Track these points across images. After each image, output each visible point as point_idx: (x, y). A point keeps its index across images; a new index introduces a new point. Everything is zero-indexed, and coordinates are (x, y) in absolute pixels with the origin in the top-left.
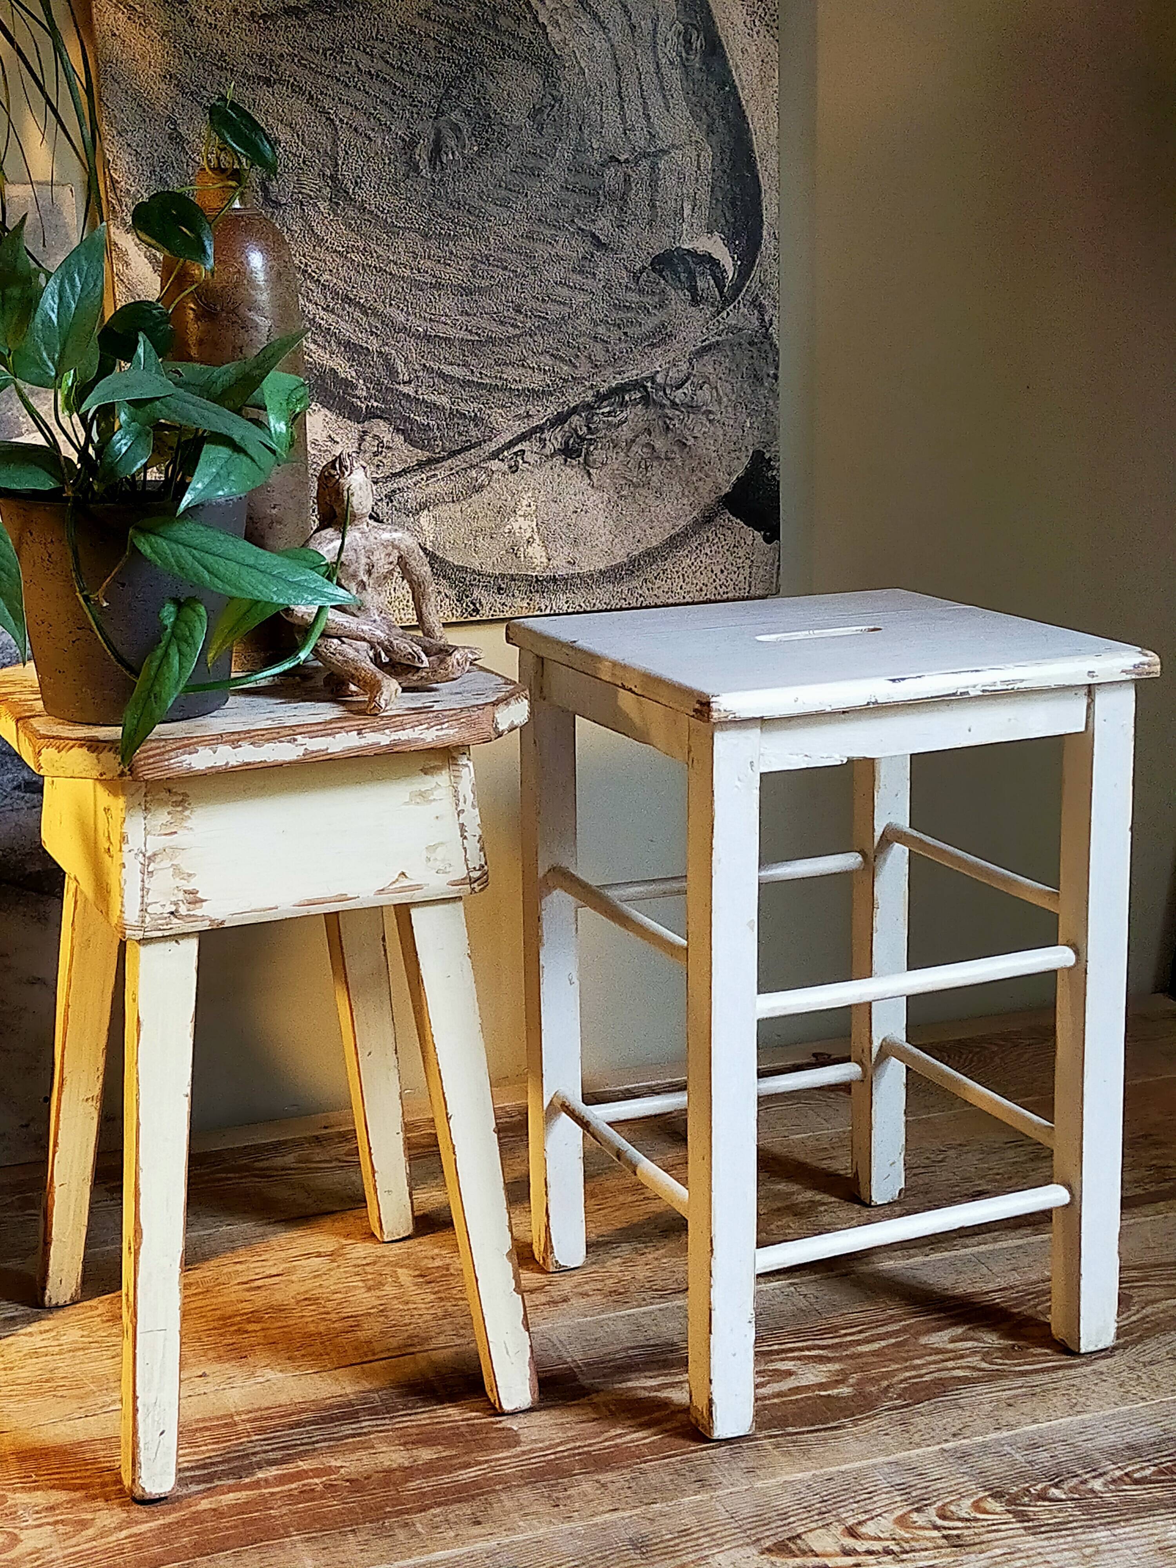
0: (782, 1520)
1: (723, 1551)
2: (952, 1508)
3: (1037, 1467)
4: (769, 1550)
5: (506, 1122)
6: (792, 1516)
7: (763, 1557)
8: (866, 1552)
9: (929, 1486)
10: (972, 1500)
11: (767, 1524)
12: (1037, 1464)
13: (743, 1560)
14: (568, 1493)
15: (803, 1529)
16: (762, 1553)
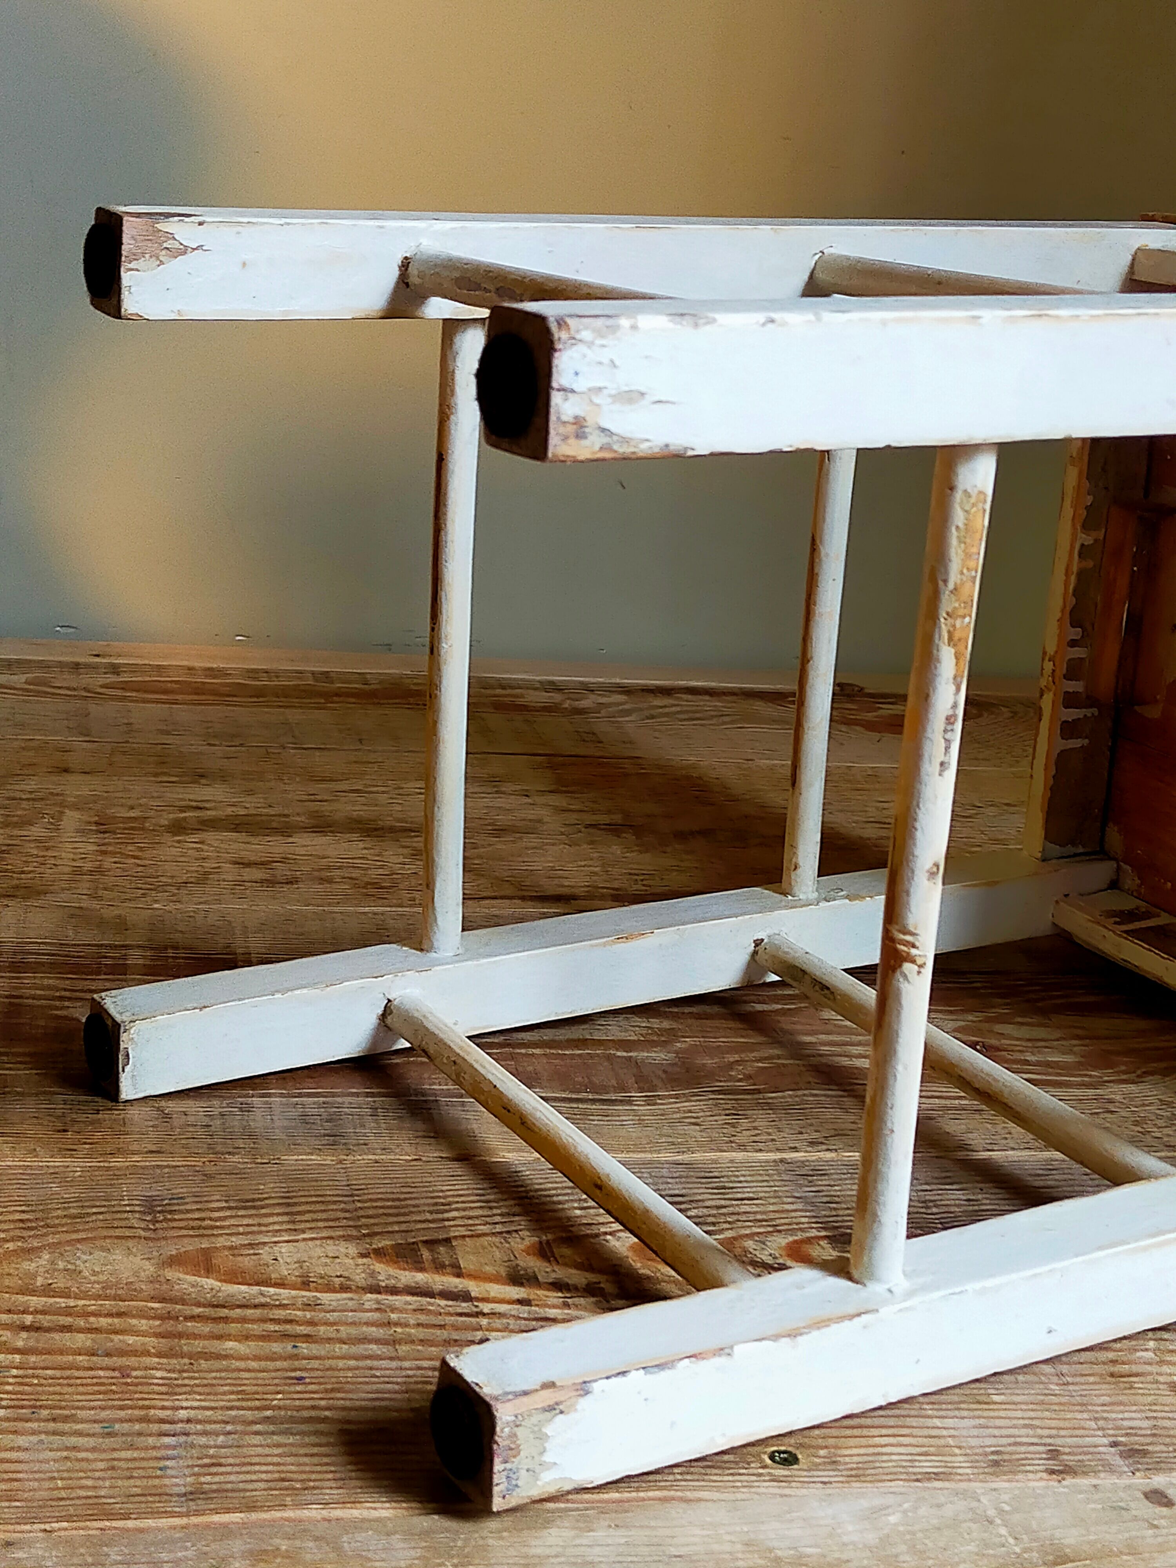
0: (431, 1212)
1: (297, 1241)
2: (750, 1244)
3: (935, 1210)
4: (379, 1253)
5: (356, 688)
6: (457, 1209)
7: (360, 1261)
8: (552, 1284)
9: (725, 1207)
10: (791, 1239)
11: (405, 1214)
12: (936, 1206)
13: (324, 1260)
14: (100, 1116)
15: (463, 1231)
16: (363, 1256)
